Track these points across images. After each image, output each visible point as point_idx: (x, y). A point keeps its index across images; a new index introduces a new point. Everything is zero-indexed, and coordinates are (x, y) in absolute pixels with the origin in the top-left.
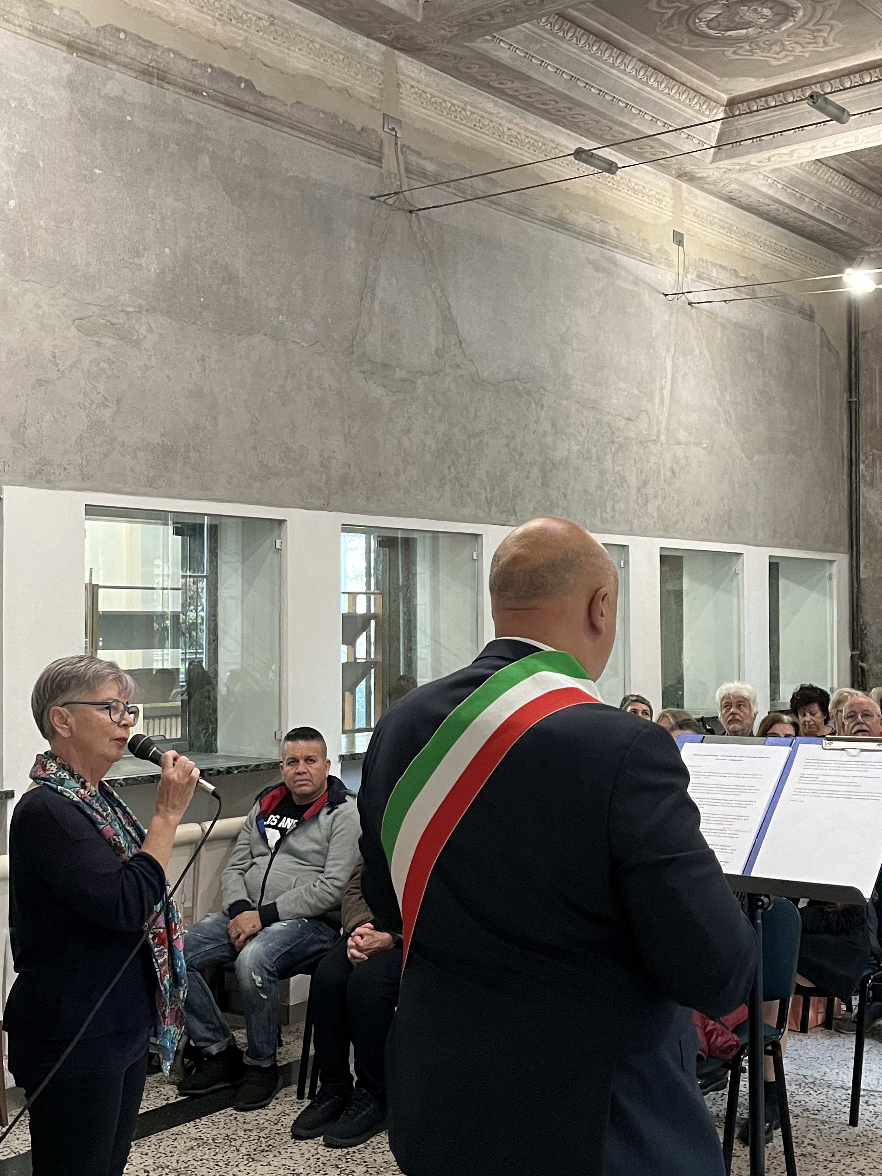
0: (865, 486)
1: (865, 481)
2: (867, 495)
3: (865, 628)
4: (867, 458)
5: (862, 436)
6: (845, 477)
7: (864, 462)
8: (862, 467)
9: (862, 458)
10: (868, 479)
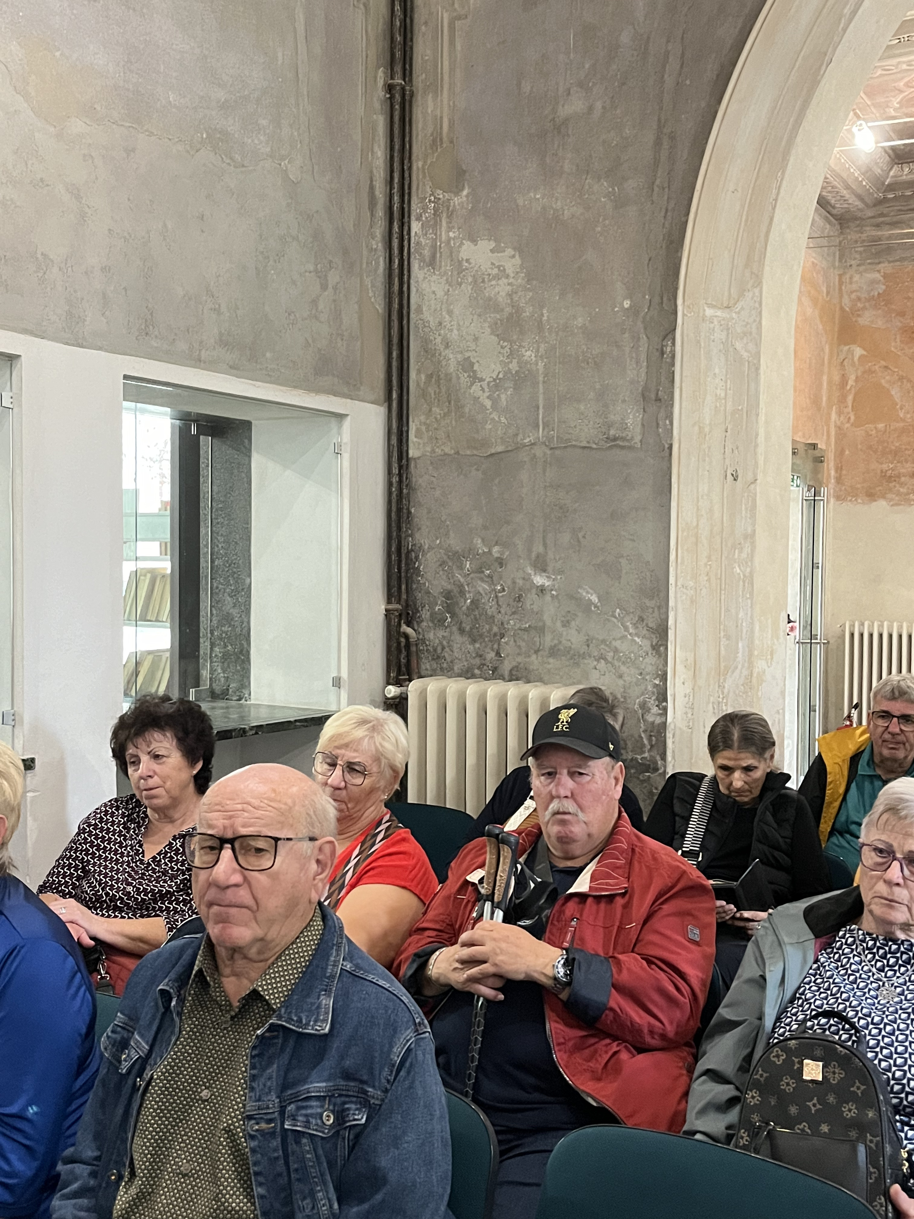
0: (420, 268)
1: (422, 260)
2: (424, 285)
3: (417, 558)
4: (425, 209)
5: (418, 164)
6: (378, 244)
7: (419, 219)
8: (415, 227)
9: (416, 207)
10: (426, 252)
